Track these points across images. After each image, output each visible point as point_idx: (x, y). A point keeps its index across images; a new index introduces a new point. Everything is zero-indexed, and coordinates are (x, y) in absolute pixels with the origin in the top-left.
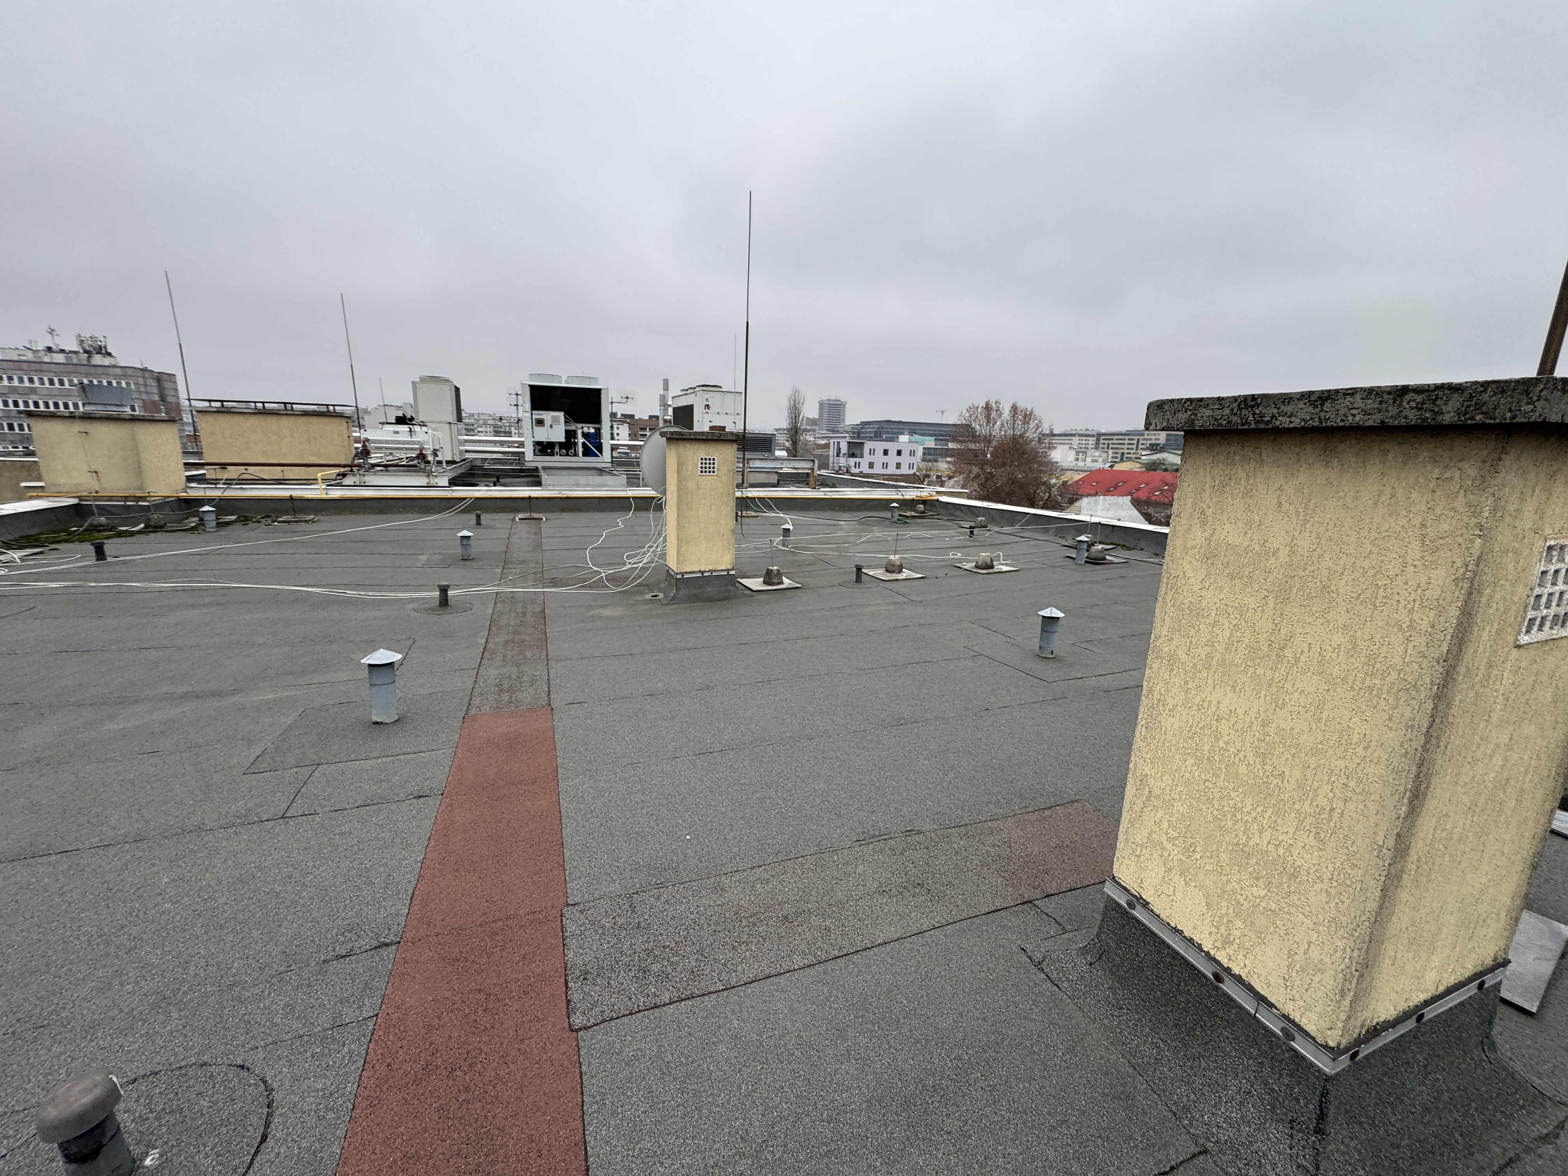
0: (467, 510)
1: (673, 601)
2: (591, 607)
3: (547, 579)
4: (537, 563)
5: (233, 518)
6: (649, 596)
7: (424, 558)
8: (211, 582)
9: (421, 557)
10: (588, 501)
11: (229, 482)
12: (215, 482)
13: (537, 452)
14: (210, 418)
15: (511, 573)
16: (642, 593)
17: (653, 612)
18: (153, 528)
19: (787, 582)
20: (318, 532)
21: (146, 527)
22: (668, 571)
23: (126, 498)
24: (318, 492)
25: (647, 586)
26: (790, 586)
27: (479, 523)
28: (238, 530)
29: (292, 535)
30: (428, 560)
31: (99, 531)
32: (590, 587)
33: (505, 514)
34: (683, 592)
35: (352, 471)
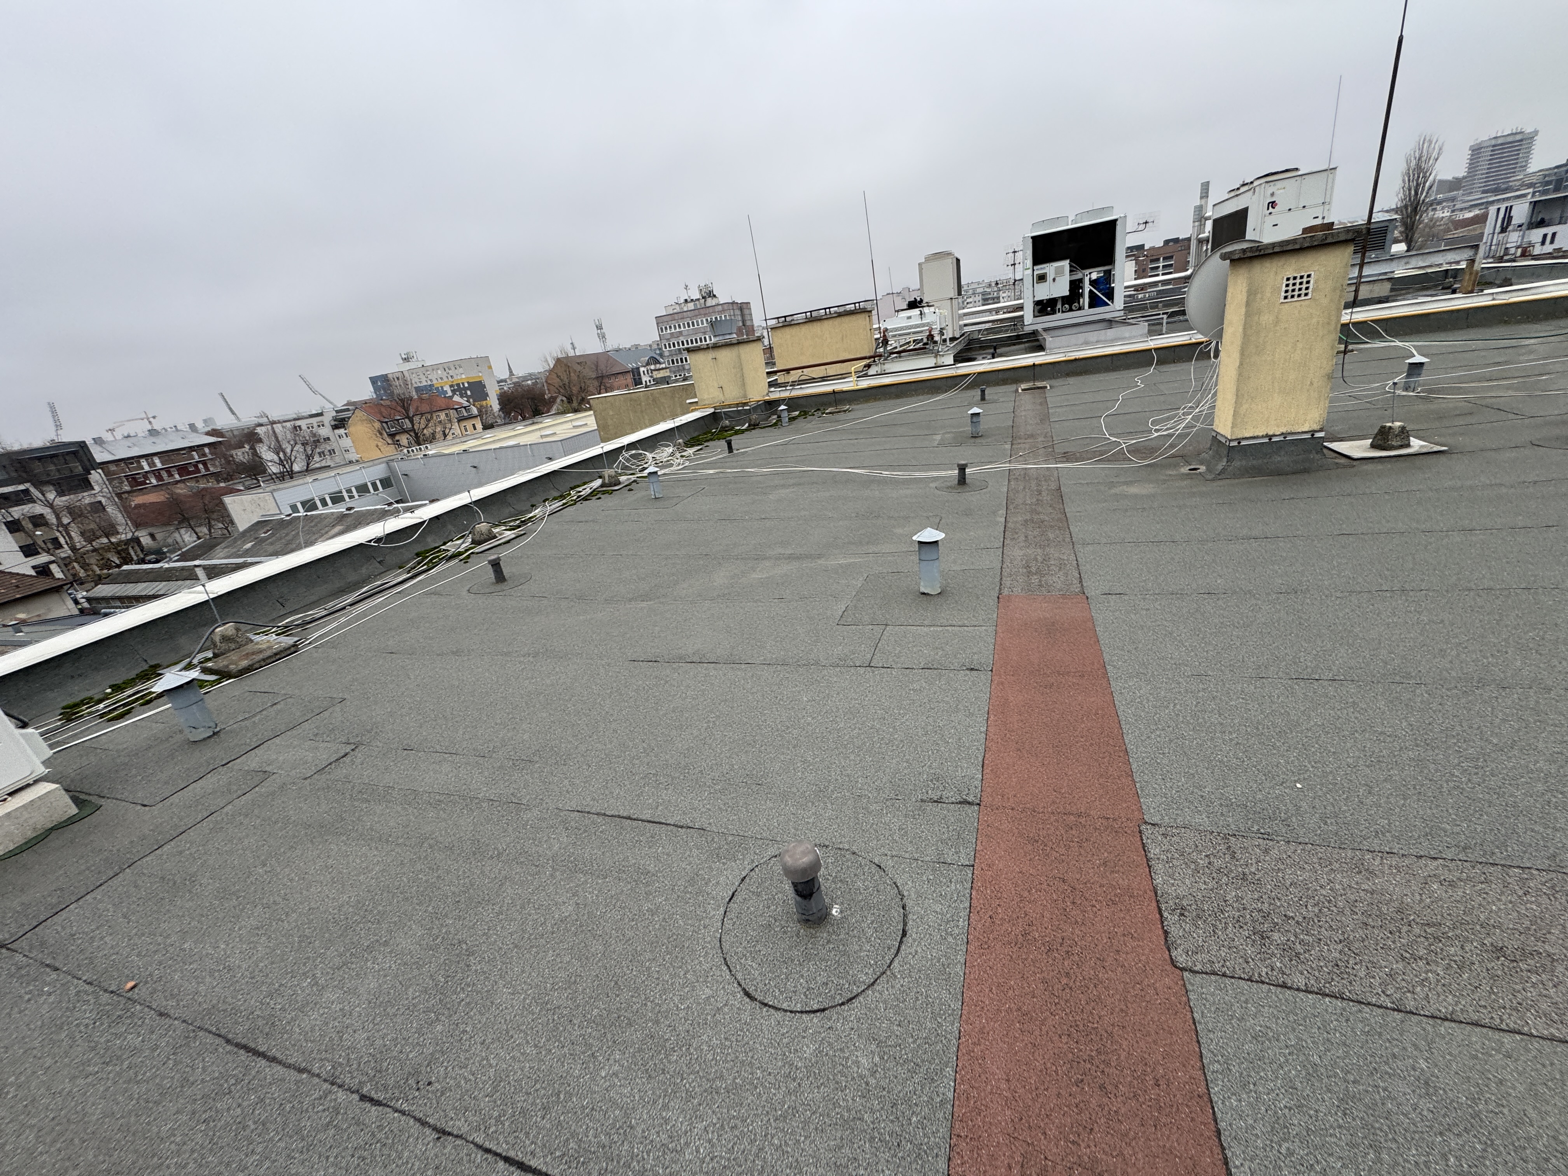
0: (971, 386)
1: (1221, 475)
2: (1112, 485)
3: (1059, 453)
4: (1045, 437)
5: (797, 413)
6: (1185, 470)
7: (938, 437)
8: (792, 467)
9: (935, 437)
10: (1099, 360)
11: (793, 384)
12: (784, 385)
13: (1037, 314)
14: (779, 333)
15: (1020, 448)
16: (1176, 466)
17: (1194, 490)
18: (753, 426)
19: (1416, 444)
20: (854, 419)
21: (749, 426)
22: (1214, 438)
23: (737, 405)
24: (852, 384)
25: (1183, 457)
26: (1424, 450)
27: (983, 398)
28: (801, 423)
29: (836, 424)
30: (942, 439)
31: (726, 431)
32: (1108, 460)
33: (1007, 386)
34: (1237, 463)
35: (874, 361)
